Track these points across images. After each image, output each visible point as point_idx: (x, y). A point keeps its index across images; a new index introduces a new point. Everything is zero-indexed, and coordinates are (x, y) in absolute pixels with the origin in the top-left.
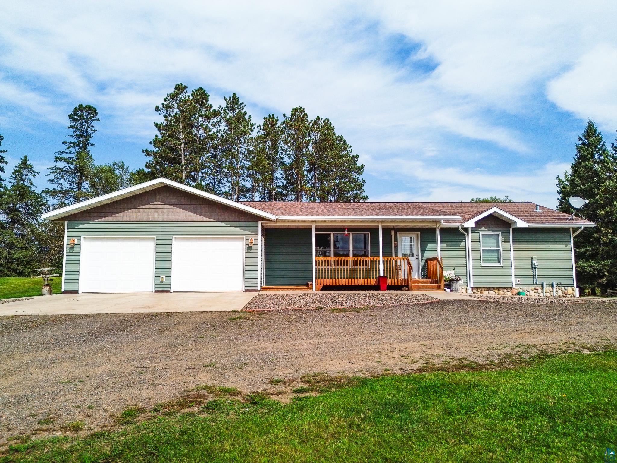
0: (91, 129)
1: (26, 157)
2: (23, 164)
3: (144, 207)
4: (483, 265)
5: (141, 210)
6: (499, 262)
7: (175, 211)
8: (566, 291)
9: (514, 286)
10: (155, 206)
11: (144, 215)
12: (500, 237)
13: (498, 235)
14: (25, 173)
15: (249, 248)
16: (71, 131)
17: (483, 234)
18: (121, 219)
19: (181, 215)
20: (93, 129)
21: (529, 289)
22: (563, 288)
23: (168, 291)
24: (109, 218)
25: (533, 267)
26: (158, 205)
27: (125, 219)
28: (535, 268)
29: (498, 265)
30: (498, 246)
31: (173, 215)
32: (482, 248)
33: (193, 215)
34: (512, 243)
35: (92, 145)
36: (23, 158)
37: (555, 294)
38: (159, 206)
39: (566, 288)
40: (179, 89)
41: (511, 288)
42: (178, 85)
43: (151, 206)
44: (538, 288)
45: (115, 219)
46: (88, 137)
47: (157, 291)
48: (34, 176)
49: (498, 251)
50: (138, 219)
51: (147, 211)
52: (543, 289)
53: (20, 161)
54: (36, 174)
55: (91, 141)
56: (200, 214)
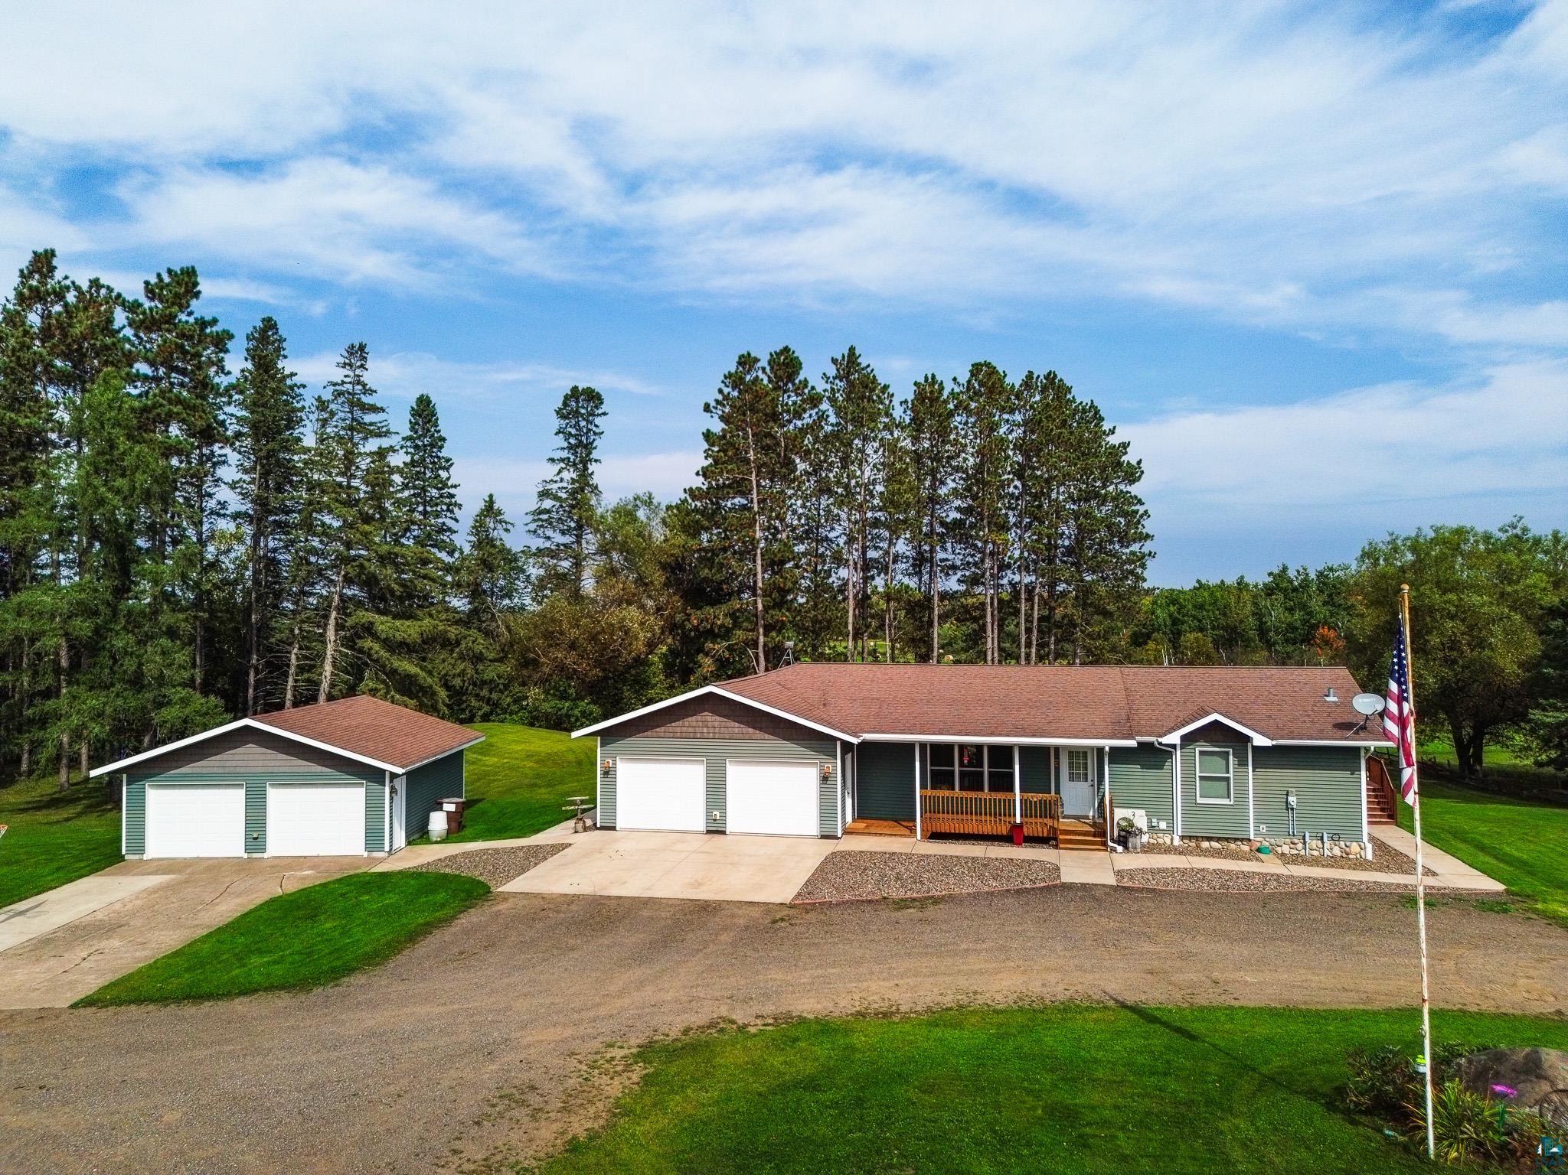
0: (594, 433)
1: (491, 496)
2: (488, 511)
3: (690, 719)
4: (1200, 800)
5: (687, 724)
6: (1229, 797)
7: (728, 724)
8: (1348, 850)
9: (1252, 838)
10: (704, 719)
11: (691, 730)
12: (1231, 757)
13: (1227, 753)
14: (492, 525)
15: (825, 779)
16: (561, 442)
17: (1201, 753)
18: (662, 735)
19: (736, 730)
20: (597, 431)
21: (1279, 841)
22: (1342, 843)
23: (723, 833)
24: (649, 733)
25: (1288, 807)
26: (708, 717)
27: (667, 735)
28: (1292, 809)
29: (1226, 801)
30: (1228, 772)
31: (726, 730)
32: (1198, 774)
33: (751, 730)
34: (1250, 768)
35: (596, 461)
36: (487, 499)
37: (1327, 852)
38: (709, 719)
39: (1348, 843)
40: (745, 363)
41: (1250, 840)
42: (743, 356)
43: (698, 717)
44: (1296, 841)
45: (655, 734)
46: (589, 447)
47: (709, 832)
48: (507, 530)
49: (1227, 779)
50: (684, 735)
51: (694, 724)
52: (1305, 843)
53: (482, 505)
54: (509, 527)
55: (594, 455)
56: (760, 729)
